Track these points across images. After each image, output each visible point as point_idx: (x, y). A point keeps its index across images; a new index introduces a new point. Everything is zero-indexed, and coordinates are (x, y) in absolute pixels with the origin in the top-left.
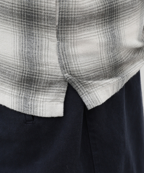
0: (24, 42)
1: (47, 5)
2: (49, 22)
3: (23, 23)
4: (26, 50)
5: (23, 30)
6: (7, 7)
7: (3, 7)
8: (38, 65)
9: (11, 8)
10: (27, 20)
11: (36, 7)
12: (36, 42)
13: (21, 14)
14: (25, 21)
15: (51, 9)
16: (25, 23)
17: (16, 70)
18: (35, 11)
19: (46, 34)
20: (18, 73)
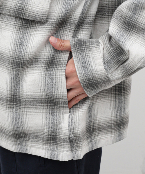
0: (49, 117)
1: (62, 95)
2: (64, 104)
3: (48, 106)
4: (51, 122)
5: (49, 110)
6: (38, 99)
7: (35, 100)
8: (57, 129)
9: (40, 99)
10: (51, 104)
11: (56, 98)
12: (57, 116)
13: (47, 102)
14: (50, 105)
15: (65, 97)
16: (50, 106)
17: (44, 134)
18: (55, 100)
19: (63, 110)
20: (46, 136)
